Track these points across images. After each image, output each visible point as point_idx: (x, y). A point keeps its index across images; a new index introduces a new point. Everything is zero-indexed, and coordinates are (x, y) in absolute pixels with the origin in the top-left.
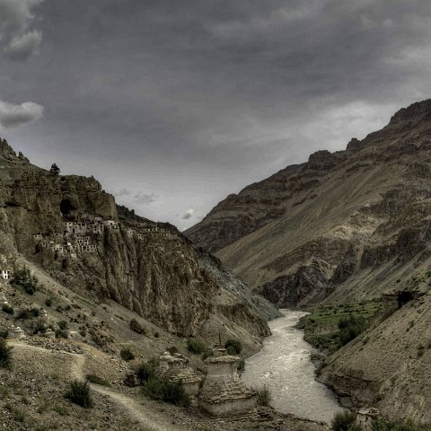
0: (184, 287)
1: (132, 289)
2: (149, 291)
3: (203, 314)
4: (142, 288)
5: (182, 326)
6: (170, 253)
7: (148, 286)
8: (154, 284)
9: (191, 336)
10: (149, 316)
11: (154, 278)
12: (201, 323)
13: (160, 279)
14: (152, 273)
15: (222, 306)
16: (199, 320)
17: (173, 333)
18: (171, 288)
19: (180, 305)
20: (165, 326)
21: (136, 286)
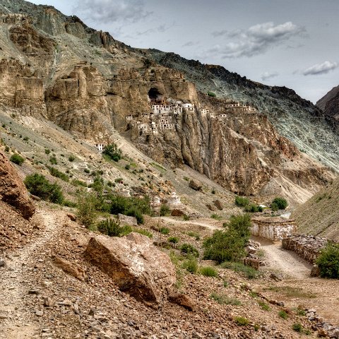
0: (248, 155)
1: (204, 157)
2: (217, 158)
3: (264, 177)
4: (211, 156)
5: (243, 187)
6: (248, 125)
7: (216, 154)
8: (221, 153)
9: (251, 195)
10: (215, 178)
11: (221, 148)
12: (263, 184)
13: (226, 149)
14: (220, 144)
15: (288, 171)
16: (260, 182)
17: (236, 193)
18: (236, 156)
19: (243, 169)
20: (229, 186)
21: (206, 154)
